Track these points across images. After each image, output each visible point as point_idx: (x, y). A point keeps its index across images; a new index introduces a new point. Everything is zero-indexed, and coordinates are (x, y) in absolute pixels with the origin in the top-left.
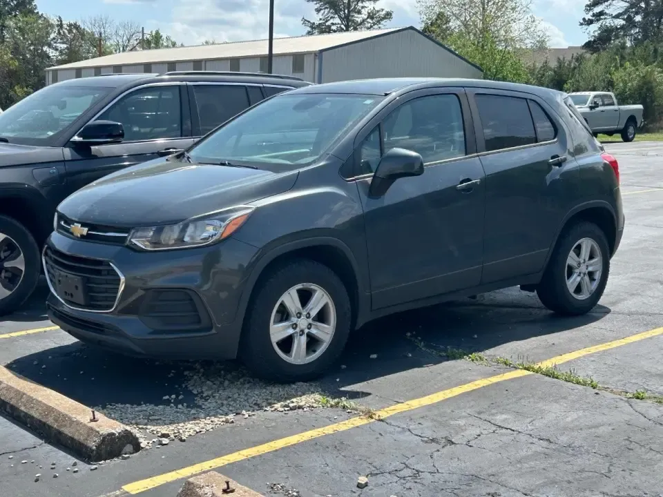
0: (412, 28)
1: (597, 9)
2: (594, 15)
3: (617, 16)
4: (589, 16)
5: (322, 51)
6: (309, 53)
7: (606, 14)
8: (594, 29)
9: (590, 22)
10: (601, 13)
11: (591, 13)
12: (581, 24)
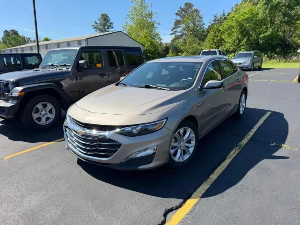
0: (121, 31)
1: (174, 30)
2: (173, 32)
3: (180, 32)
4: (172, 32)
5: (87, 39)
6: (83, 40)
7: (177, 31)
8: (173, 36)
9: (173, 34)
10: (176, 31)
11: (173, 31)
12: (170, 35)
